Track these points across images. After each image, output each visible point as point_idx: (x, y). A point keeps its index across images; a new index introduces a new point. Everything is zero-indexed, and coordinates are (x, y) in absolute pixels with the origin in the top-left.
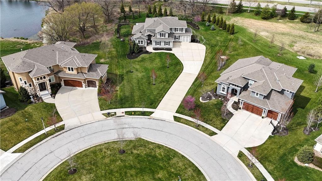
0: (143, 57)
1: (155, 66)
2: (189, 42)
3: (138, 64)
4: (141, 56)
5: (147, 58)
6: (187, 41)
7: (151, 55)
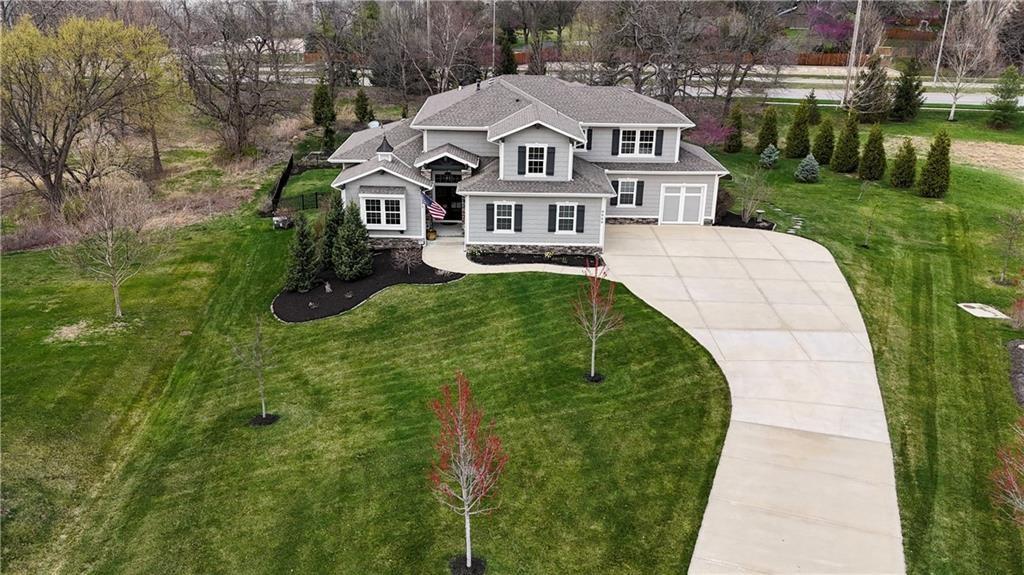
0: (394, 302)
1: (481, 366)
2: (707, 223)
3: (343, 358)
4: (375, 298)
5: (422, 313)
6: (691, 213)
7: (451, 291)
